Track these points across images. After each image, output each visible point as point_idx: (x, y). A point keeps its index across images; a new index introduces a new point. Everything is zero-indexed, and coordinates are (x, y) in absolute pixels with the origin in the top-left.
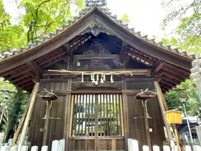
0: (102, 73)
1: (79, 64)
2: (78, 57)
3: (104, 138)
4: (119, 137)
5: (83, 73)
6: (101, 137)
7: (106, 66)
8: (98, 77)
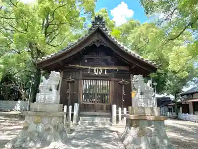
0: (100, 68)
1: (86, 61)
2: (86, 57)
3: (99, 104)
4: (108, 104)
5: (89, 68)
6: (98, 103)
7: (103, 63)
8: (98, 71)
